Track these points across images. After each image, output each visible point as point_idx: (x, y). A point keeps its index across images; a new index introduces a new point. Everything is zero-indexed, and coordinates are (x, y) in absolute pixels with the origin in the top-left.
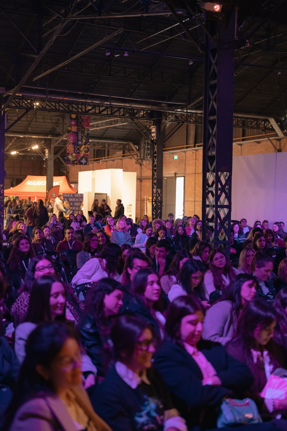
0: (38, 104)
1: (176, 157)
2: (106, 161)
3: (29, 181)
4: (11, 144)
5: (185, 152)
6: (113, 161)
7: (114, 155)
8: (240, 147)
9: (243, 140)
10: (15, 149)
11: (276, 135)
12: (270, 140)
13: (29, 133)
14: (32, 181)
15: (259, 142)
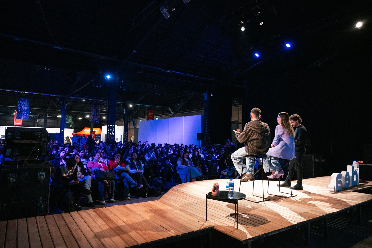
0: (84, 100)
1: (141, 121)
2: (117, 122)
3: (85, 130)
4: (79, 115)
5: (144, 119)
6: (120, 122)
7: (120, 120)
8: (161, 117)
9: (162, 115)
10: (81, 117)
11: (171, 114)
12: (170, 115)
13: (83, 111)
14: (87, 130)
15: (167, 116)
